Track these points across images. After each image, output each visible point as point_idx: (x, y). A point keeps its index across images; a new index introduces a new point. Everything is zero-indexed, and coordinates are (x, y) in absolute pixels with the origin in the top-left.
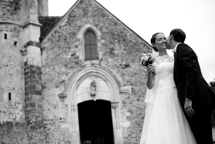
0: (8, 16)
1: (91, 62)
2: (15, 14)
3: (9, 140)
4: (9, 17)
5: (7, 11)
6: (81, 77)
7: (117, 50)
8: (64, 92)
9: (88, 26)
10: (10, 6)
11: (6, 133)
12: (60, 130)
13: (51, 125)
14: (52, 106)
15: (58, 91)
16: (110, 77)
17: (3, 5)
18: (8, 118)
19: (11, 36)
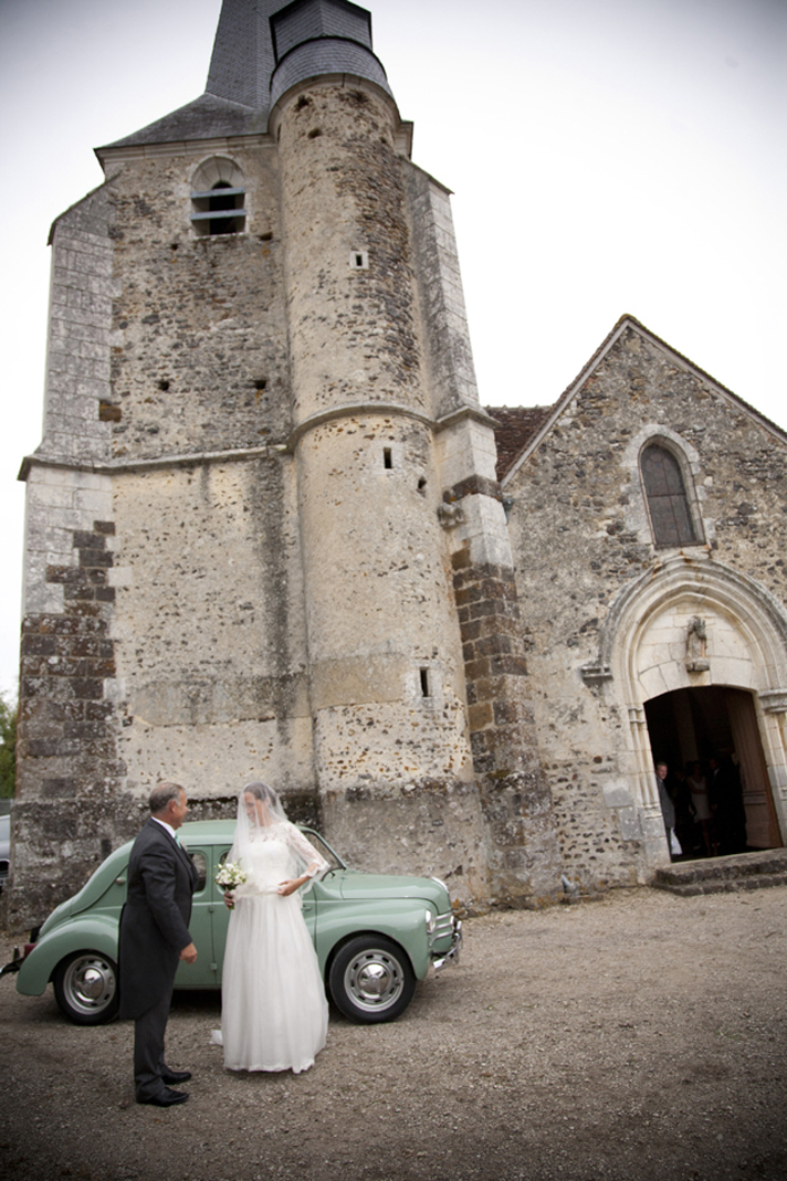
0: (388, 388)
1: (681, 554)
2: (408, 382)
3: (442, 853)
4: (392, 388)
5: (381, 368)
6: (652, 609)
7: (761, 510)
8: (599, 662)
9: (652, 428)
10: (392, 352)
11: (428, 824)
12: (598, 800)
13: (564, 784)
14: (561, 714)
15: (579, 659)
16: (751, 607)
17: (366, 346)
18: (427, 766)
19: (406, 459)
